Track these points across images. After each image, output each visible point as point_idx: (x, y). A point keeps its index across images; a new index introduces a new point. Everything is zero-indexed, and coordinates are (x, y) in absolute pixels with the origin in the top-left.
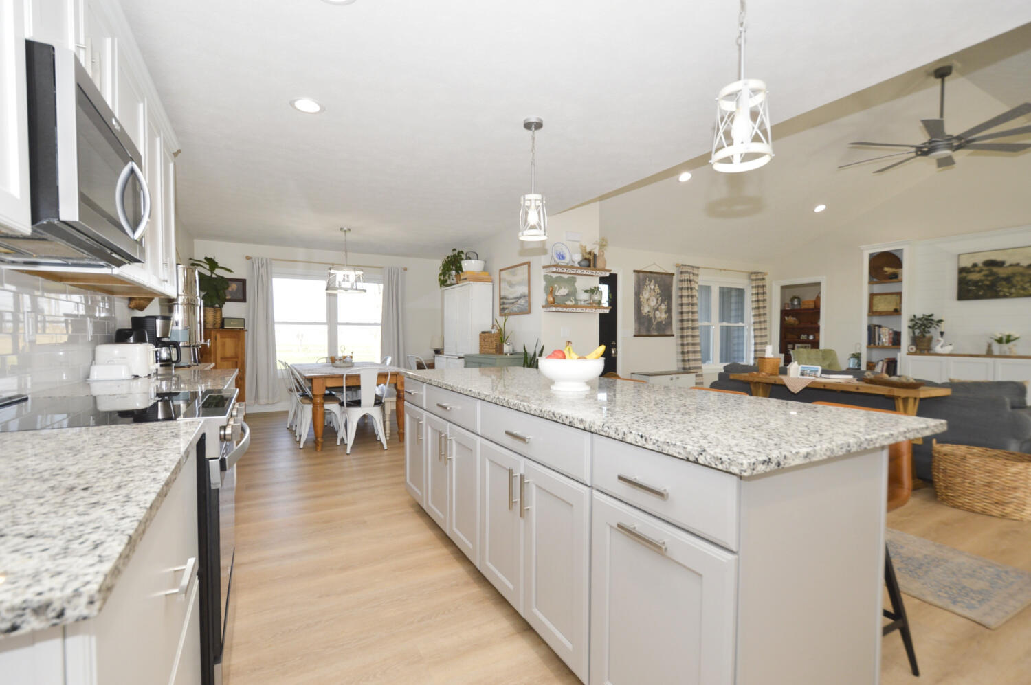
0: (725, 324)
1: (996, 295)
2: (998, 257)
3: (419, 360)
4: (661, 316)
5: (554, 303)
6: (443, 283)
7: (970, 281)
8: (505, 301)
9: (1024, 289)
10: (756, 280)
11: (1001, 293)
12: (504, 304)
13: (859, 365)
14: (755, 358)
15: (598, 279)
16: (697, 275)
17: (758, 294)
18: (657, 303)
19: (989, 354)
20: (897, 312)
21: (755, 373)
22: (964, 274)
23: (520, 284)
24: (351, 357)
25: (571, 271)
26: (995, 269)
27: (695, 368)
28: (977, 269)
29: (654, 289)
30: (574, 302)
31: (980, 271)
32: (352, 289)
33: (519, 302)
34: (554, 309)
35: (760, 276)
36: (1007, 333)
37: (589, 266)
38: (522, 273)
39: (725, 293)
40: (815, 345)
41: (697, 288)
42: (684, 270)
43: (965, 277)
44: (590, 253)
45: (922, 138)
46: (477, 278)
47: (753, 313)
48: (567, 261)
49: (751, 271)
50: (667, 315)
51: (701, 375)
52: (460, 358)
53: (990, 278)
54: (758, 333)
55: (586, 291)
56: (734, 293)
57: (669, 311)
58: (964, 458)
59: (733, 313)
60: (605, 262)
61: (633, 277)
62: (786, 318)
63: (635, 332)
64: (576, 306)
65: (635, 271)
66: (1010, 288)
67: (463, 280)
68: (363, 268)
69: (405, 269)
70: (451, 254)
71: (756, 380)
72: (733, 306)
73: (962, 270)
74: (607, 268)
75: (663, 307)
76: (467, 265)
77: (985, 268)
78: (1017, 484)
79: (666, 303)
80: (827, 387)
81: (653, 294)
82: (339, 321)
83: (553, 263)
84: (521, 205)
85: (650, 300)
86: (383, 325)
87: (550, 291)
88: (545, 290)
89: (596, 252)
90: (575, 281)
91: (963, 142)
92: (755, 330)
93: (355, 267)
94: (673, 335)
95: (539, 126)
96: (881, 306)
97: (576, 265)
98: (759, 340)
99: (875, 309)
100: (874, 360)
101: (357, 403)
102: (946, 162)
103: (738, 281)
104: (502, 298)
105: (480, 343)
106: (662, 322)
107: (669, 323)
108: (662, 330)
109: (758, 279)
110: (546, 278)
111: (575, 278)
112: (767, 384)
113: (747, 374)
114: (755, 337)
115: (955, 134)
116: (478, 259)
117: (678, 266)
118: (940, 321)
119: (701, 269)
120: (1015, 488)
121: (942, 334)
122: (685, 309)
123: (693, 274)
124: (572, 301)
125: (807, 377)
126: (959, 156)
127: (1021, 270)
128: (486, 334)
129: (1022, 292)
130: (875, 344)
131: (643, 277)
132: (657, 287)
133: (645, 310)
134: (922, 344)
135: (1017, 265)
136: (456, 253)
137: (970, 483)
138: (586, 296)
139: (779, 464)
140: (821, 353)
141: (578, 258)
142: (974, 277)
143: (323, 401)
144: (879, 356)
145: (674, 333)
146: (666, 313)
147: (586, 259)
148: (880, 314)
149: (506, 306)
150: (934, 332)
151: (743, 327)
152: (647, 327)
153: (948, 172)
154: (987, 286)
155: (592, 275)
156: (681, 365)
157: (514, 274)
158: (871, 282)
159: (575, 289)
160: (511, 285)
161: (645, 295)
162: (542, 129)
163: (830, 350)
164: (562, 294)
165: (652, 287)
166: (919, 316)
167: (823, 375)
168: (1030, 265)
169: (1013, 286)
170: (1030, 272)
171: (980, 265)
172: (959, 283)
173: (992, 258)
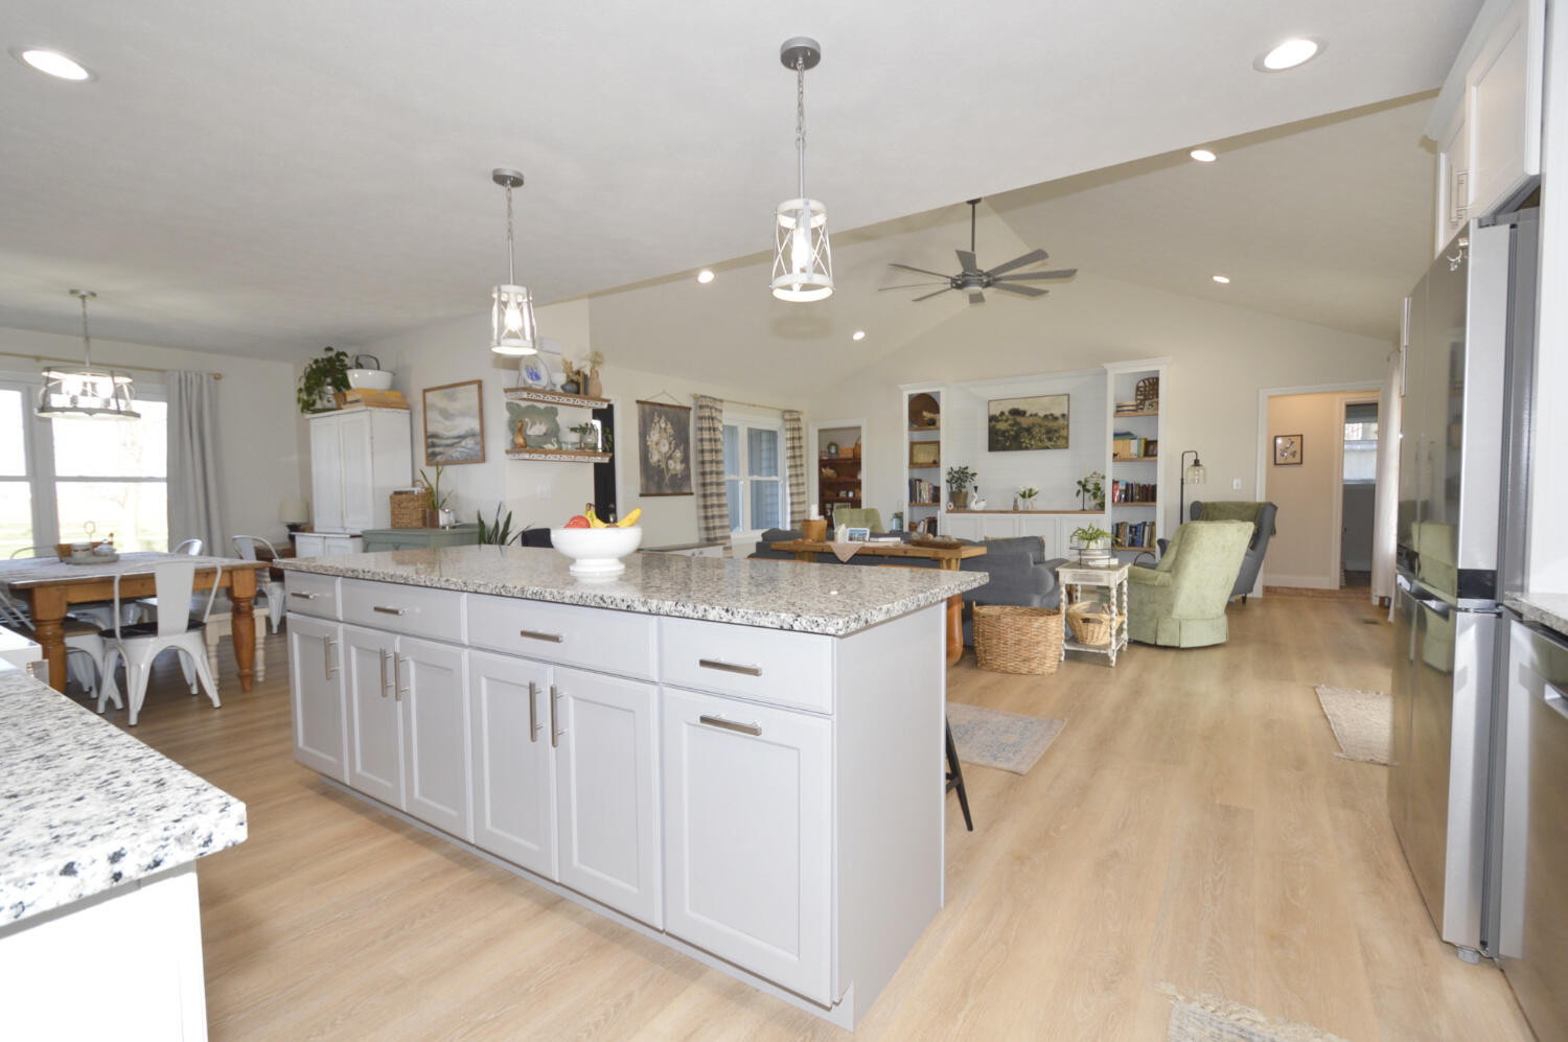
0: (756, 478)
1: (1020, 447)
2: (1021, 406)
3: (258, 544)
4: (676, 466)
5: (523, 446)
6: (308, 407)
7: (999, 430)
8: (435, 440)
9: (1041, 441)
10: (790, 420)
11: (1024, 445)
12: (434, 445)
13: (902, 527)
14: (792, 522)
15: (590, 412)
16: (721, 411)
17: (793, 438)
18: (670, 448)
19: (1016, 510)
20: (936, 464)
21: (800, 540)
22: (993, 423)
23: (464, 414)
24: (111, 543)
25: (550, 399)
26: (1019, 419)
27: (722, 538)
28: (1004, 418)
29: (665, 429)
30: (556, 446)
31: (1006, 421)
32: (105, 410)
33: (463, 443)
34: (527, 456)
35: (795, 416)
36: (1029, 487)
37: (578, 392)
38: (468, 397)
39: (755, 436)
40: (856, 503)
41: (721, 429)
42: (704, 403)
43: (994, 426)
44: (578, 373)
45: (956, 269)
46: (377, 401)
47: (788, 463)
48: (543, 383)
49: (784, 407)
50: (683, 466)
51: (730, 548)
52: (353, 537)
53: (1015, 428)
54: (795, 490)
55: (574, 430)
56: (764, 437)
57: (686, 460)
58: (999, 618)
59: (765, 464)
60: (600, 388)
61: (635, 410)
62: (823, 470)
63: (642, 489)
64: (559, 451)
65: (638, 402)
66: (1031, 439)
67: (351, 402)
68: (129, 371)
69: (218, 377)
70: (322, 355)
71: (803, 548)
72: (764, 455)
73: (992, 419)
74: (604, 396)
75: (678, 454)
76: (355, 377)
77: (1010, 417)
78: (1040, 639)
79: (682, 448)
80: (877, 553)
81: (665, 435)
82: (59, 472)
83: (521, 385)
84: (494, 299)
85: (661, 443)
86: (168, 480)
87: (517, 427)
88: (509, 426)
89: (587, 372)
90: (556, 414)
91: (991, 280)
92: (791, 486)
93: (113, 370)
94: (691, 494)
95: (517, 182)
96: (921, 458)
97: (560, 390)
98: (796, 499)
99: (915, 460)
100: (916, 520)
101: (148, 628)
102: (976, 299)
103: (772, 422)
104: (428, 436)
105: (393, 513)
106: (676, 475)
107: (686, 476)
108: (676, 486)
109: (791, 417)
110: (510, 407)
111: (556, 409)
112: (814, 552)
113: (791, 542)
114: (792, 494)
115: (985, 271)
116: (379, 369)
117: (696, 398)
118: (974, 475)
119: (725, 403)
120: (1038, 643)
121: (976, 488)
122: (707, 457)
123: (716, 409)
124: (552, 444)
125: (856, 542)
126: (988, 293)
127: (1040, 421)
128: (404, 496)
129: (1040, 444)
130: (916, 501)
131: (650, 412)
132: (669, 426)
133: (655, 458)
134: (959, 502)
135: (1036, 415)
136: (332, 354)
137: (1004, 644)
138: (574, 437)
139: (867, 622)
140: (864, 515)
141: (560, 379)
142: (1002, 426)
143: (60, 632)
144: (921, 515)
145: (694, 490)
146: (682, 462)
147: (572, 381)
148: (921, 466)
149: (437, 450)
150: (969, 486)
151: (777, 482)
152: (658, 483)
153: (978, 308)
154: (1013, 436)
155: (582, 407)
156: (704, 535)
157: (453, 398)
158: (911, 429)
159: (557, 425)
160: (446, 415)
161: (654, 436)
162: (523, 187)
163: (873, 510)
164: (537, 433)
165: (663, 426)
166: (956, 469)
167: (872, 539)
168: (1046, 416)
169: (1033, 437)
170: (1046, 423)
171: (1007, 413)
172: (990, 432)
173: (1016, 407)
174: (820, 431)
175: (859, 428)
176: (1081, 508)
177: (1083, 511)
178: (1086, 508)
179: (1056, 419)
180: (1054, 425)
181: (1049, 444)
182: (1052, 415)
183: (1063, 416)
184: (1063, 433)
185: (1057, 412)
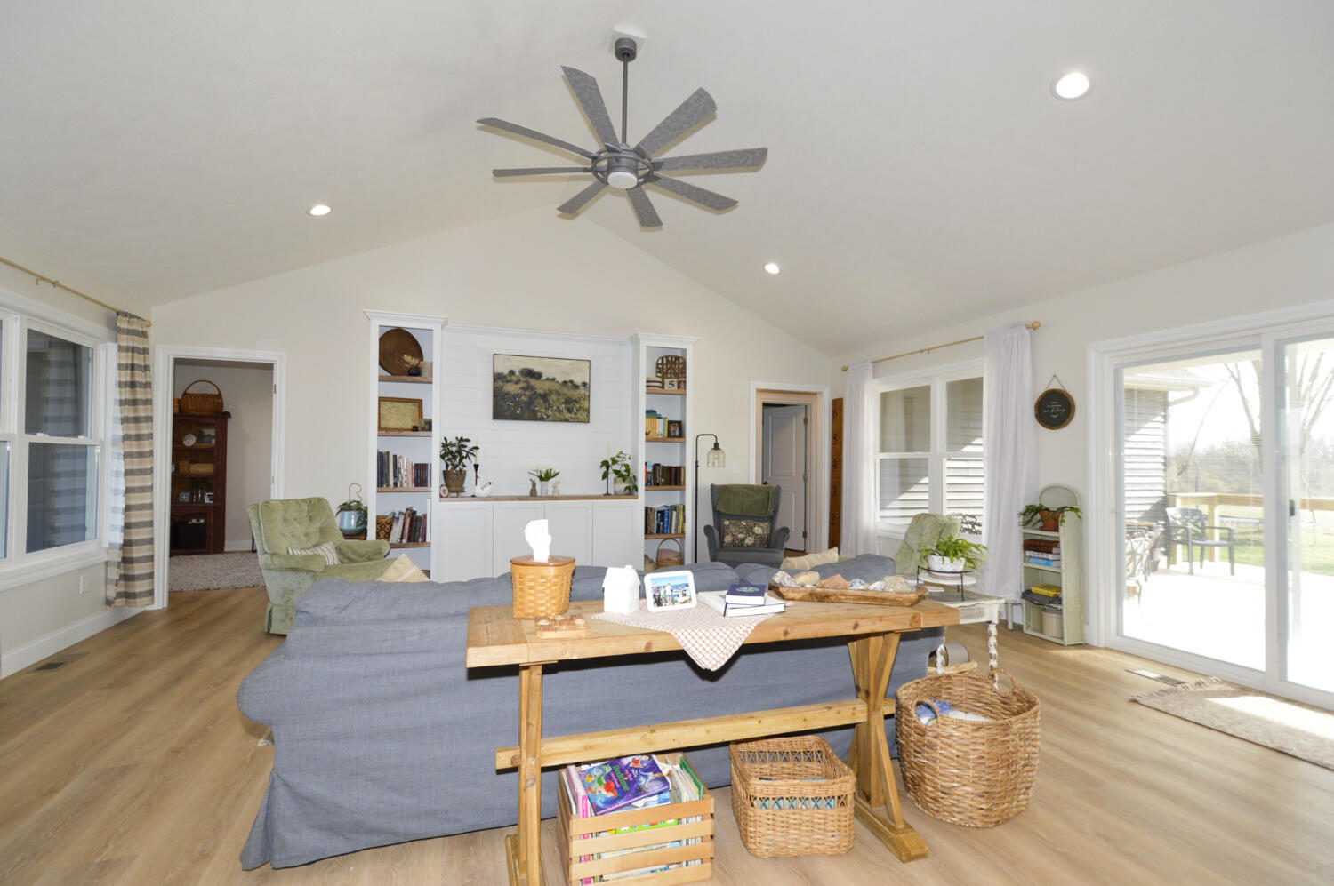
1: (533, 417)
2: (535, 367)
7: (507, 393)
9: (560, 411)
10: (128, 332)
11: (539, 415)
19: (533, 495)
20: (423, 428)
22: (500, 383)
26: (533, 382)
28: (514, 378)
31: (517, 383)
35: (136, 325)
43: (501, 387)
53: (527, 393)
66: (547, 409)
73: (498, 377)
77: (523, 379)
96: (397, 421)
99: (388, 423)
100: (389, 513)
118: (474, 449)
121: (476, 466)
127: (557, 387)
130: (388, 486)
134: (454, 482)
135: (554, 379)
142: (511, 388)
144: (397, 505)
148: (397, 432)
150: (468, 464)
154: (525, 403)
158: (383, 377)
166: (452, 439)
168: (565, 382)
169: (550, 406)
170: (565, 391)
171: (517, 374)
172: (495, 396)
173: (530, 367)
174: (178, 362)
175: (269, 367)
176: (605, 492)
177: (607, 495)
178: (611, 492)
179: (577, 387)
180: (574, 394)
181: (568, 416)
182: (571, 382)
183: (584, 384)
184: (585, 404)
185: (578, 380)
